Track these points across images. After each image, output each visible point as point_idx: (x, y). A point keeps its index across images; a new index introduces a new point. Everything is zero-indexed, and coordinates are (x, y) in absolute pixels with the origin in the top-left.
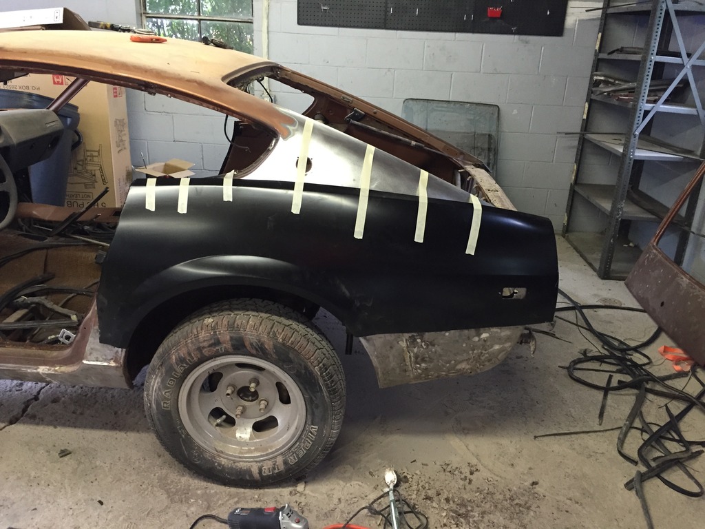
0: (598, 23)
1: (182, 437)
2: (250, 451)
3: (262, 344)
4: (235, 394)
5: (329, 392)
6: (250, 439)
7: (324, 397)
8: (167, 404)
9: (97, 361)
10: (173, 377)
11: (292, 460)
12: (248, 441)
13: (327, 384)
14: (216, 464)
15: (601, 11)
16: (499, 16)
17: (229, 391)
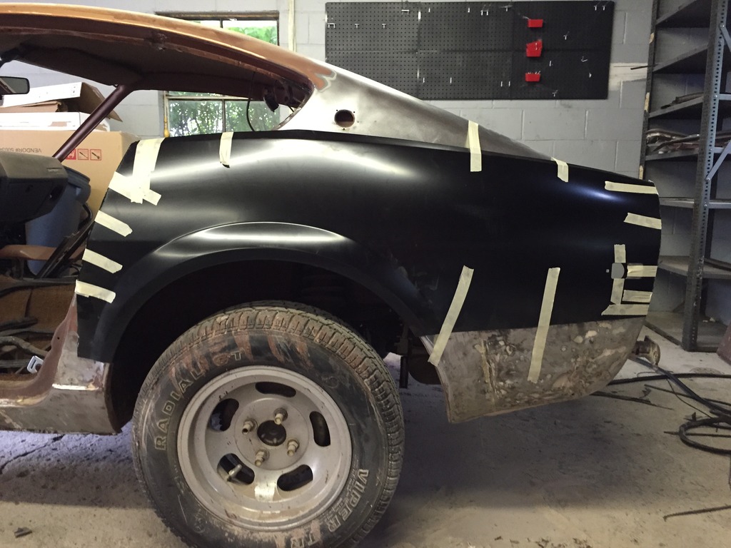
0: (645, 83)
1: (180, 492)
2: (273, 516)
3: (293, 346)
4: (255, 432)
5: (384, 416)
6: (275, 497)
7: (377, 424)
8: (162, 441)
9: (72, 384)
10: (171, 399)
11: (333, 525)
12: (271, 502)
13: (381, 405)
14: (227, 535)
15: (646, 68)
16: (538, 80)
17: (247, 426)
